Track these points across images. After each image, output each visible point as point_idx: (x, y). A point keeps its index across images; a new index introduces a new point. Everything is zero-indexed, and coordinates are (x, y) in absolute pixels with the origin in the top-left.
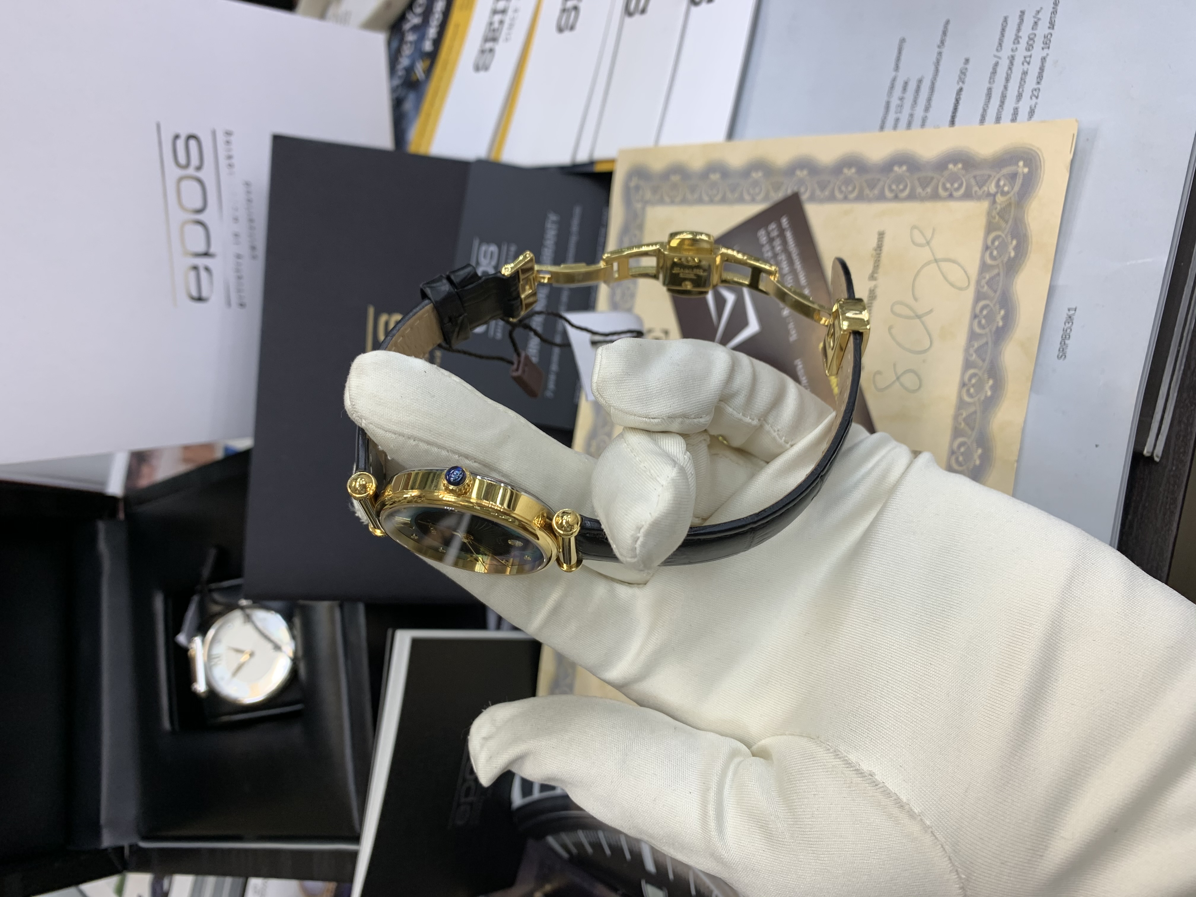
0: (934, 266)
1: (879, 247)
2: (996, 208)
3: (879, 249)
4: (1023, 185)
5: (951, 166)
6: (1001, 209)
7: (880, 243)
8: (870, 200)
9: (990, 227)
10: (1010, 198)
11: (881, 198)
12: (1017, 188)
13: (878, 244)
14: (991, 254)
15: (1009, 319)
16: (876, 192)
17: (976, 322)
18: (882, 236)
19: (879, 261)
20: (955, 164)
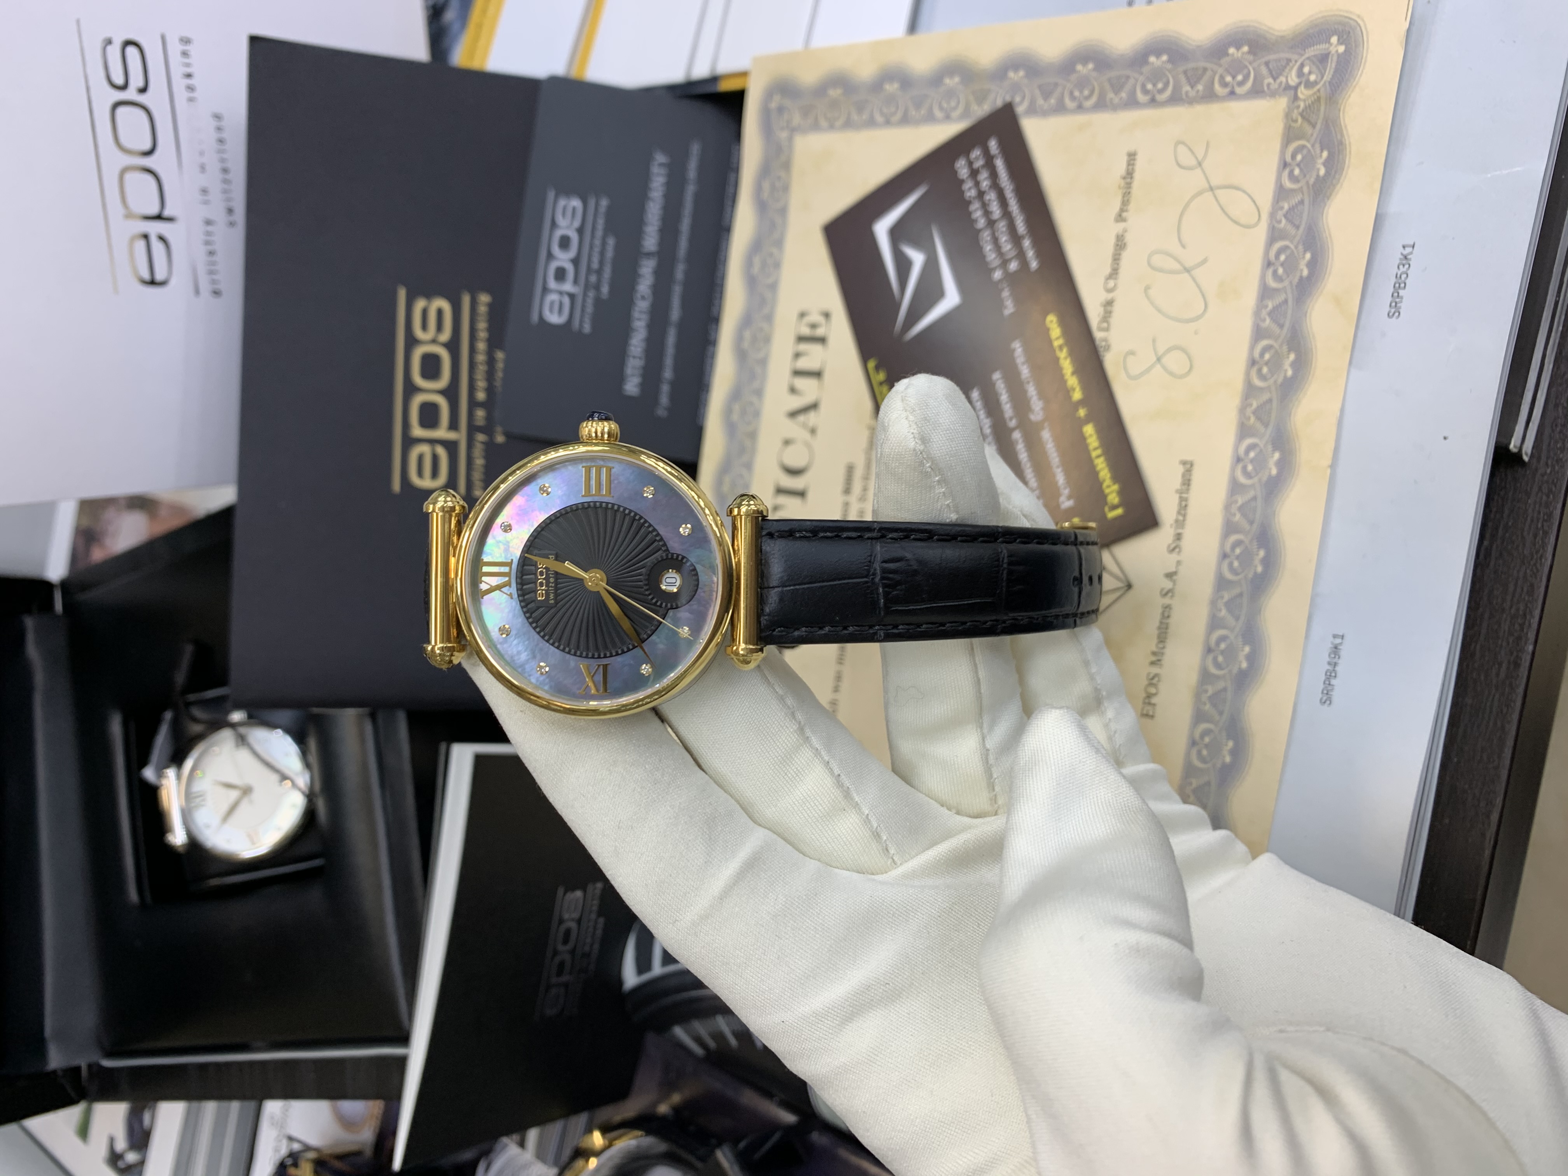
0: (1209, 195)
1: (1129, 174)
2: (1298, 107)
3: (1130, 176)
4: (1336, 71)
5: (1232, 50)
6: (1306, 107)
7: (1130, 167)
8: (1114, 108)
9: (1289, 135)
10: (1319, 91)
11: (1132, 103)
12: (1327, 77)
13: (1128, 170)
14: (1291, 173)
15: (1317, 265)
16: (1124, 95)
17: (1270, 272)
18: (1132, 157)
19: (1129, 193)
20: (1238, 48)
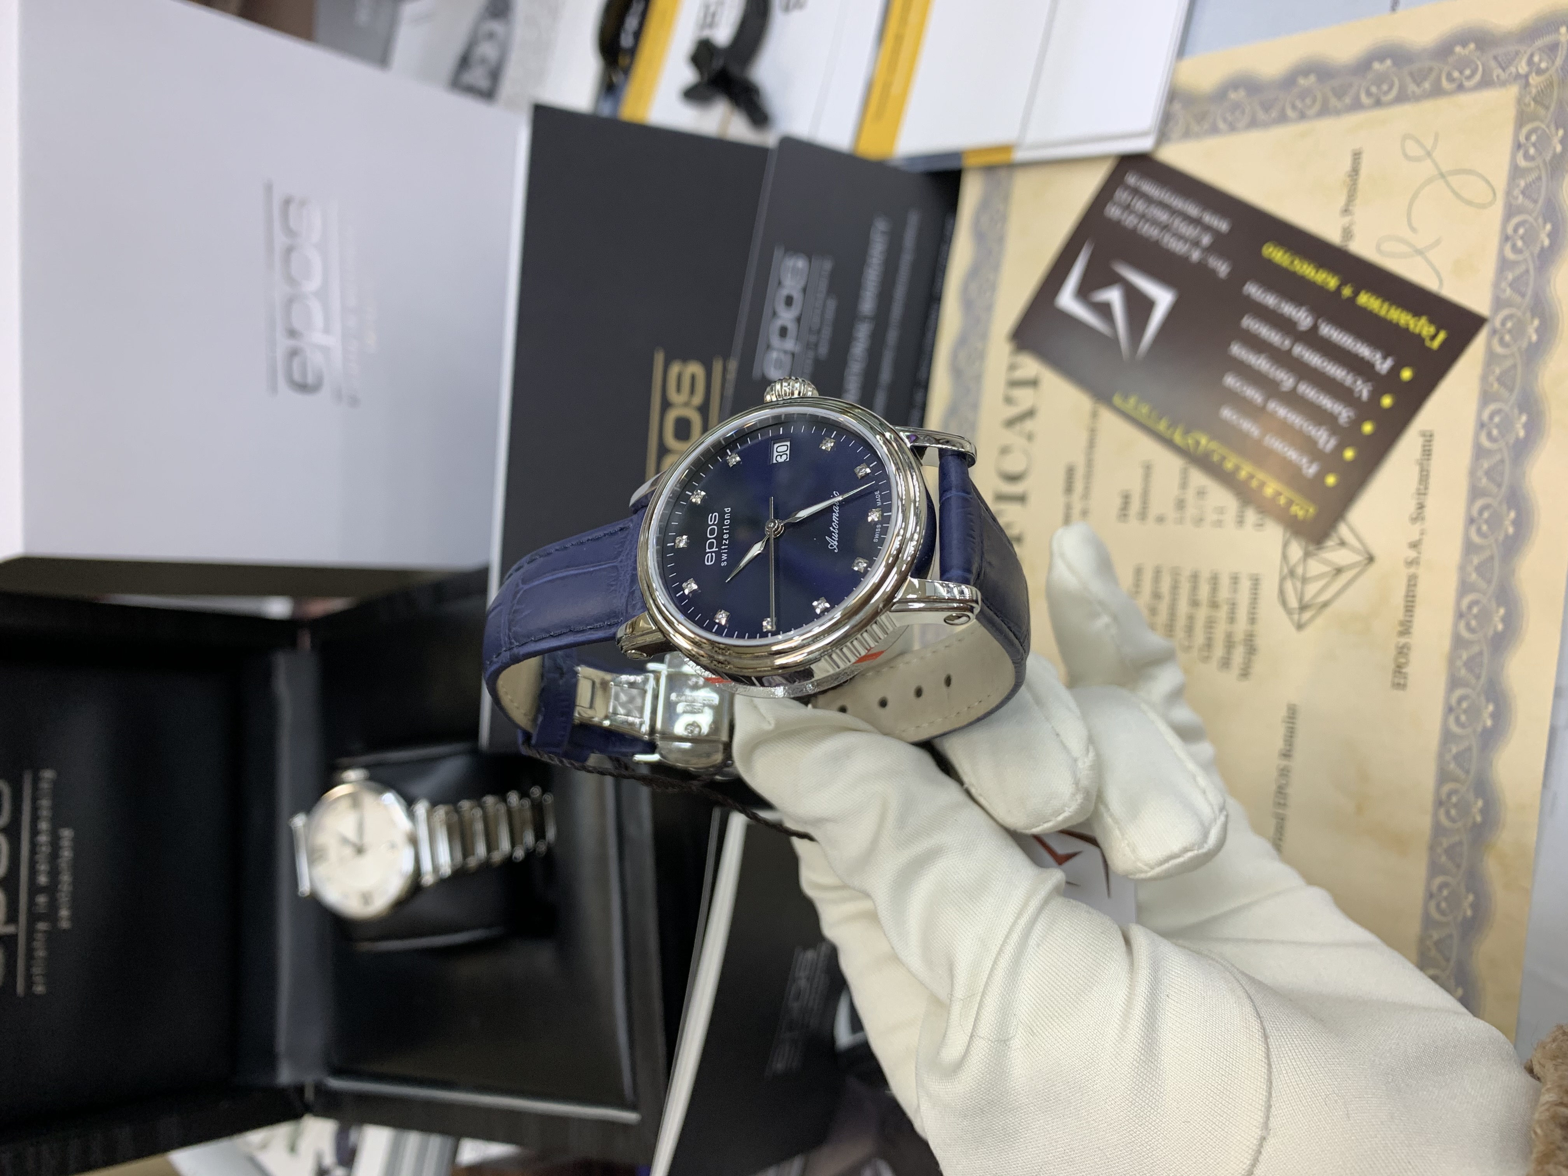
0: (1439, 182)
1: (1355, 171)
2: (1530, 93)
3: (1354, 173)
5: (1458, 49)
6: (1538, 92)
7: (1355, 165)
8: (1338, 112)
9: (1522, 119)
10: (1551, 77)
11: (1356, 106)
12: (1559, 62)
13: (1353, 168)
14: (1526, 153)
16: (1348, 100)
17: (1508, 246)
18: (1357, 156)
19: (1355, 188)
20: (1465, 45)
